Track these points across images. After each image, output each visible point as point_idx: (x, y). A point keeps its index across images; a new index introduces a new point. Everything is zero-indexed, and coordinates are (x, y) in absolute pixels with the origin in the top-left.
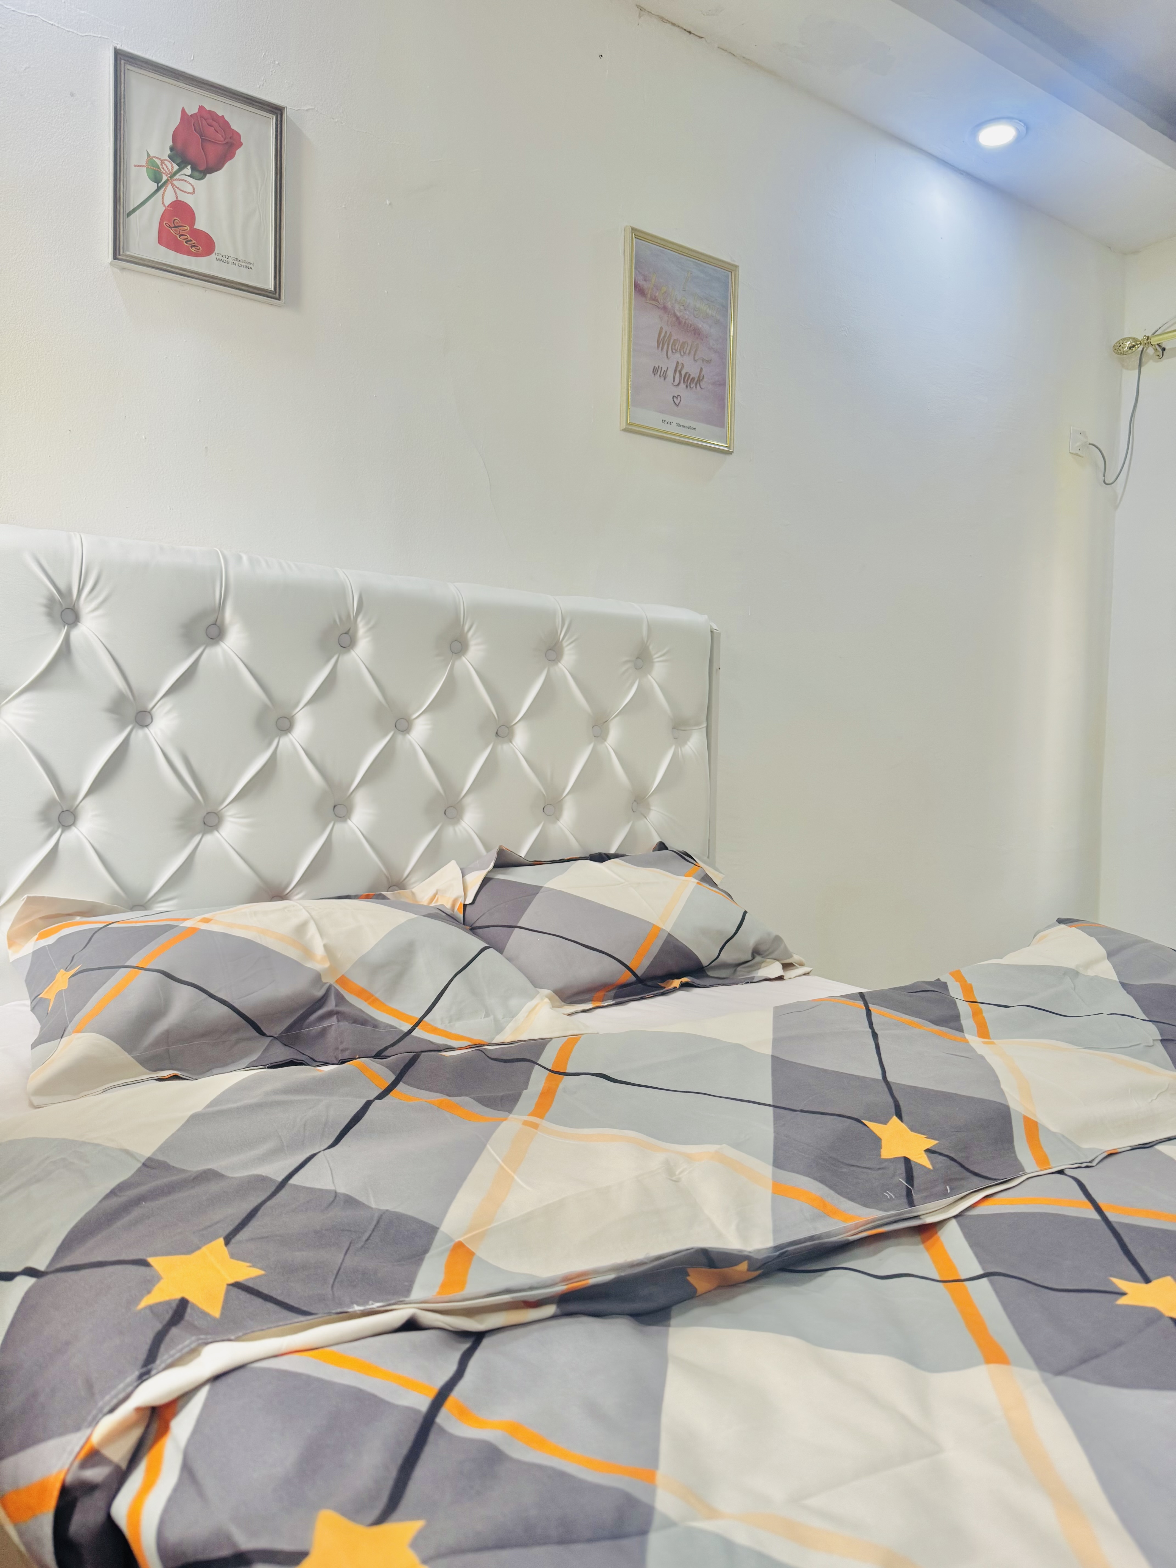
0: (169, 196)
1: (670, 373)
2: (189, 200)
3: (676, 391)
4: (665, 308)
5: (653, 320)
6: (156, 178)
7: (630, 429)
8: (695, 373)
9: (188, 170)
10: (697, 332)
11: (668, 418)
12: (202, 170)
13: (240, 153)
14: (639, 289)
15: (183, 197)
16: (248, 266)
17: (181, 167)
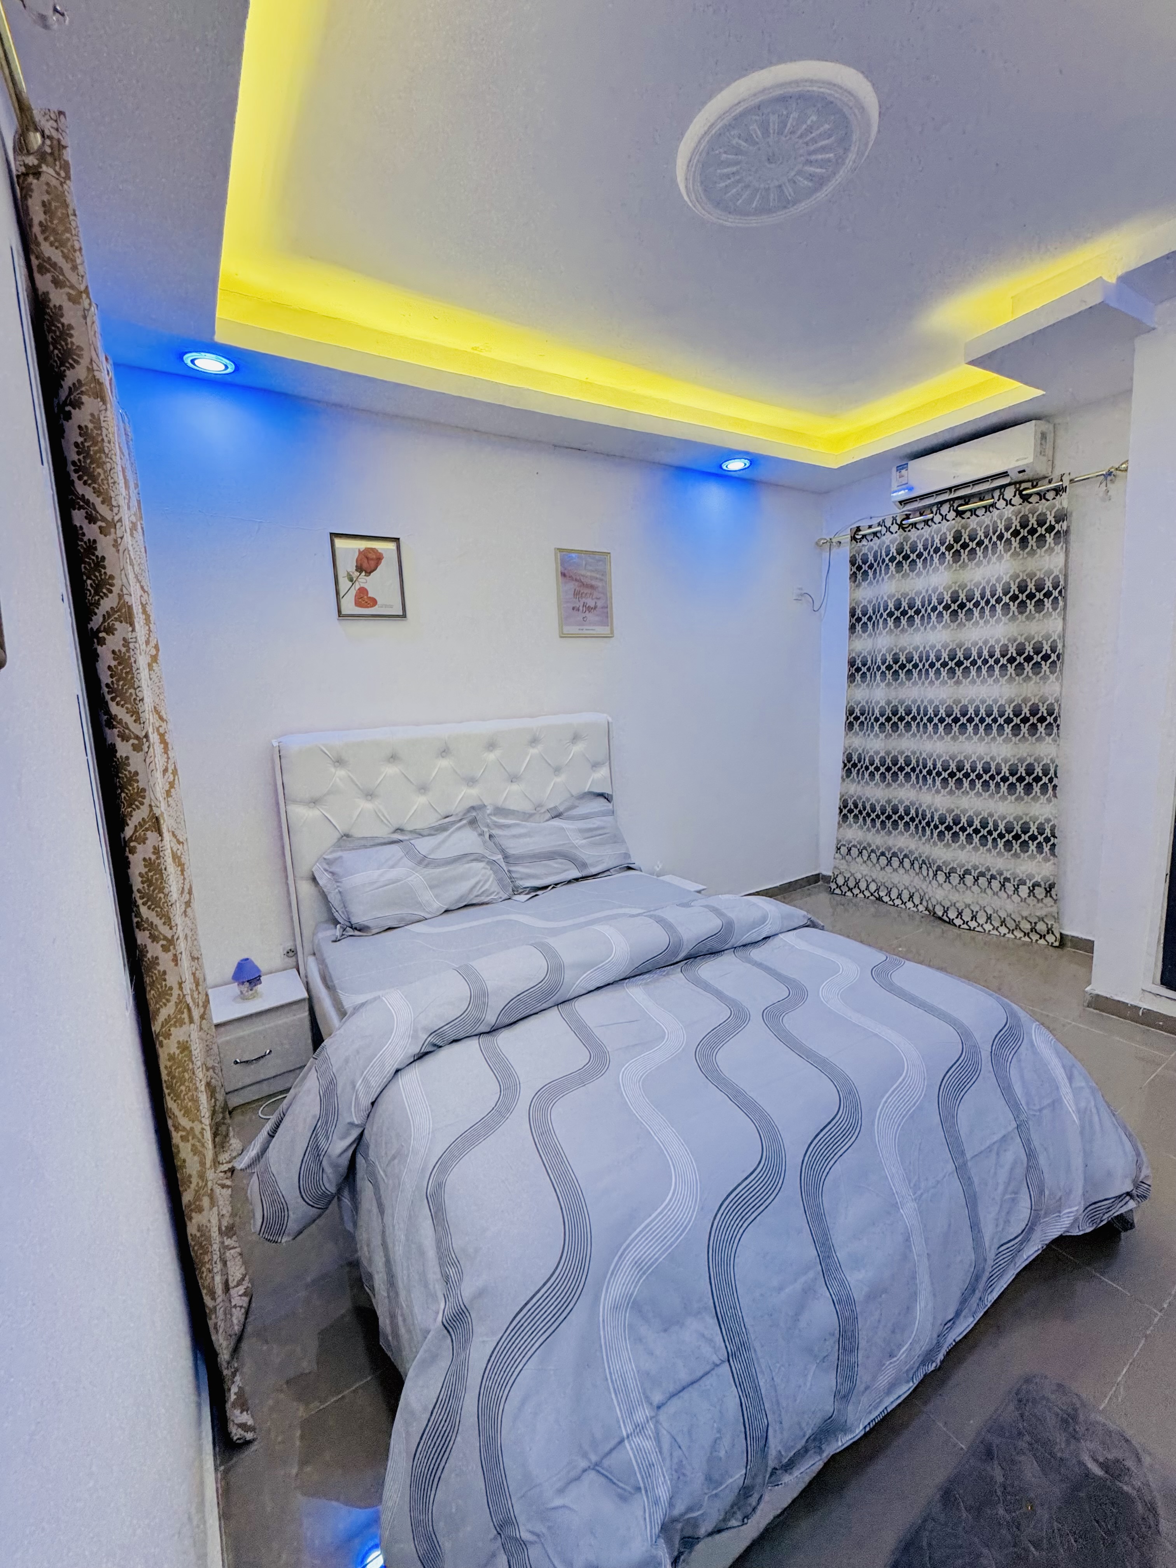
0: (357, 586)
1: (581, 608)
2: (366, 586)
3: (584, 615)
4: (576, 580)
5: (572, 586)
6: (351, 580)
7: (563, 636)
8: (592, 605)
9: (363, 574)
10: (592, 587)
11: (581, 627)
12: (369, 573)
13: (383, 561)
14: (563, 575)
15: (362, 585)
16: (391, 607)
17: (361, 573)
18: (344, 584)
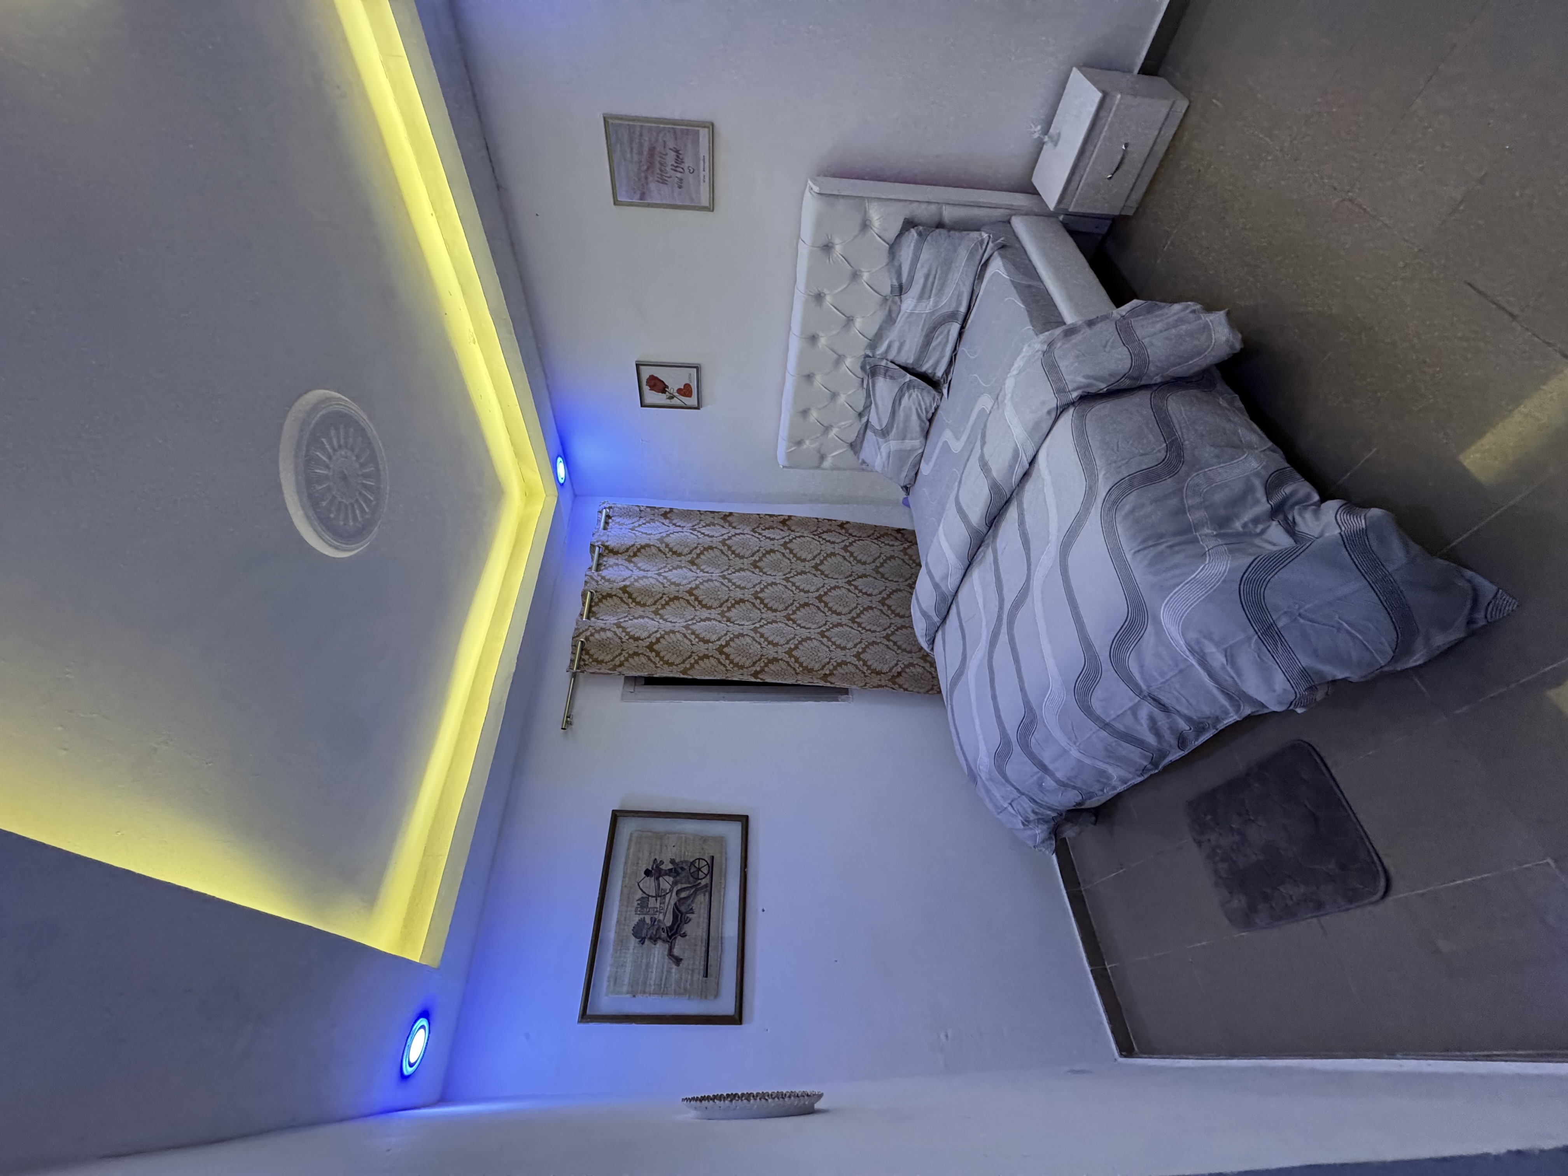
0: (676, 394)
1: (679, 173)
2: (676, 389)
3: (686, 171)
5: (653, 184)
6: (672, 398)
8: (674, 154)
9: (666, 389)
10: (652, 150)
11: (701, 176)
12: (666, 386)
13: (655, 375)
16: (690, 374)
18: (675, 401)
